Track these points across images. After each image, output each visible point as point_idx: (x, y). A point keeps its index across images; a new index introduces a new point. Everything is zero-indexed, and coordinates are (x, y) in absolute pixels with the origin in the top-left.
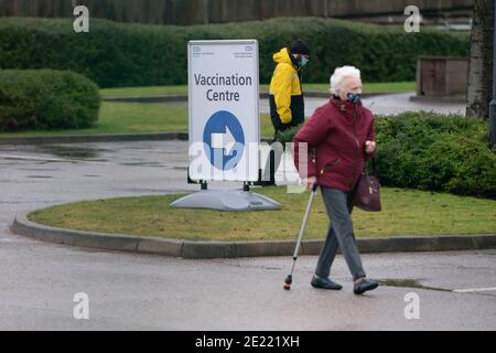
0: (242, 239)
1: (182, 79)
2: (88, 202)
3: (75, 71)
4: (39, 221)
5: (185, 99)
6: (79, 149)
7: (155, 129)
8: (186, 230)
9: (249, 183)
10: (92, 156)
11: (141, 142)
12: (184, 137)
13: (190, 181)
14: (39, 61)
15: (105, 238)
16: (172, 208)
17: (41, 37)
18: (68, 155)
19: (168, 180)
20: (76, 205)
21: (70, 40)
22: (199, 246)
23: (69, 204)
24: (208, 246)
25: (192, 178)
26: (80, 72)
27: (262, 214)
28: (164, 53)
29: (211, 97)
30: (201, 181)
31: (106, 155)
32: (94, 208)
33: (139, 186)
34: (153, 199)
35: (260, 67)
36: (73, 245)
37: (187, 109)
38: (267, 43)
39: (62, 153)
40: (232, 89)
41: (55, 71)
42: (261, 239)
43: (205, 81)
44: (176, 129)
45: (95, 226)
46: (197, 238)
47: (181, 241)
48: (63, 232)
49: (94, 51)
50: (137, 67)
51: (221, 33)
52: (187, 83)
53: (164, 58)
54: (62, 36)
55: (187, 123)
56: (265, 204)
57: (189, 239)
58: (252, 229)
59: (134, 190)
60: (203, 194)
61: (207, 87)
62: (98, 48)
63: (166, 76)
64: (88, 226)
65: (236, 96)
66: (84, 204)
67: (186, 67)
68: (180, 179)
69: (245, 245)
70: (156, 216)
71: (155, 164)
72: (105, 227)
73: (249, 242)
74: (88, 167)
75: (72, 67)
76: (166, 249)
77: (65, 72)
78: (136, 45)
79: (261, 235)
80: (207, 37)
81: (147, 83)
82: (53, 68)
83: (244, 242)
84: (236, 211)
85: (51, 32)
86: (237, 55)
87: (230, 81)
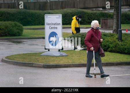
0: (58, 63)
1: (43, 24)
2: (20, 54)
3: (17, 22)
4: (8, 59)
5: (44, 29)
6: (18, 41)
7: (37, 36)
8: (44, 61)
9: (60, 49)
10: (21, 43)
11: (33, 39)
12: (44, 38)
13: (45, 49)
14: (8, 19)
15: (25, 63)
16: (41, 56)
17: (8, 13)
18: (15, 43)
19: (40, 49)
20: (17, 55)
21: (16, 14)
22: (48, 65)
23: (16, 55)
24: (50, 65)
25: (46, 48)
26: (18, 22)
27: (63, 57)
28: (39, 17)
29: (50, 28)
30: (48, 49)
31: (25, 43)
32: (22, 56)
33: (33, 50)
34: (36, 53)
35: (62, 21)
36: (17, 65)
37: (44, 31)
38: (64, 15)
39: (14, 42)
40: (55, 26)
41: (12, 22)
42: (63, 63)
43: (49, 24)
44: (42, 36)
45: (22, 60)
46: (47, 63)
47: (43, 64)
48: (14, 62)
49: (22, 17)
50: (32, 21)
51: (53, 12)
53: (39, 18)
54: (14, 13)
55: (45, 35)
56: (64, 55)
57: (45, 63)
58: (61, 61)
59: (31, 51)
60: (49, 52)
61: (49, 26)
62: (23, 16)
63: (40, 23)
64: (20, 60)
66: (19, 55)
67: (44, 21)
68: (43, 49)
70: (37, 58)
71: (37, 45)
72: (24, 60)
74: (20, 45)
75: (16, 21)
76: (39, 66)
77: (14, 22)
78: (32, 15)
79: (63, 62)
80: (49, 13)
81: (35, 25)
82: (12, 21)
83: (59, 64)
84: (57, 56)
85: (11, 12)
86: (57, 18)
87: (55, 24)
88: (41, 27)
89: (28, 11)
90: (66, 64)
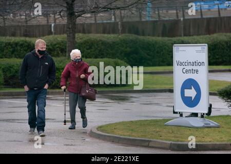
1: (170, 64)
2: (125, 122)
3: (119, 59)
4: (102, 131)
5: (172, 72)
6: (121, 96)
7: (158, 87)
8: (173, 137)
9: (204, 114)
10: (127, 100)
11: (151, 93)
12: (171, 91)
13: (174, 112)
14: (103, 54)
15: (133, 139)
16: (166, 125)
17: (104, 43)
18: (116, 99)
19: (164, 112)
20: (119, 123)
21: (118, 44)
22: (179, 144)
23: (116, 123)
24: (183, 144)
25: (176, 111)
26: (122, 60)
27: (210, 129)
28: (162, 51)
29: (184, 71)
30: (180, 113)
31: (134, 100)
32: (129, 125)
34: (157, 121)
35: (209, 57)
36: (118, 143)
37: (173, 77)
38: (212, 45)
39: (112, 98)
40: (195, 68)
41: (111, 59)
42: (210, 142)
43: (181, 64)
44: (168, 87)
45: (128, 134)
46: (178, 141)
47: (170, 142)
48: (113, 137)
49: (128, 49)
50: (148, 57)
51: (190, 41)
52: (172, 65)
53: (162, 53)
54: (114, 42)
55: (172, 84)
56: (212, 125)
57: (173, 141)
58: (205, 137)
59: (147, 117)
60: (181, 119)
61: (182, 67)
62: (130, 48)
63: (163, 61)
64: (126, 134)
65: (197, 71)
66: (123, 123)
67: (172, 57)
68: (169, 112)
69: (202, 145)
70: (158, 130)
71: (157, 104)
72: (133, 134)
73: (204, 143)
74: (125, 105)
75: (118, 57)
76: (163, 146)
77: (114, 60)
78: (148, 47)
79: (210, 140)
80: (183, 42)
81: (154, 65)
82: (109, 58)
83: (201, 143)
84: (197, 128)
85: (108, 41)
86: (197, 51)
87: (194, 64)
88: (167, 68)
89: (141, 38)
90: (215, 144)
